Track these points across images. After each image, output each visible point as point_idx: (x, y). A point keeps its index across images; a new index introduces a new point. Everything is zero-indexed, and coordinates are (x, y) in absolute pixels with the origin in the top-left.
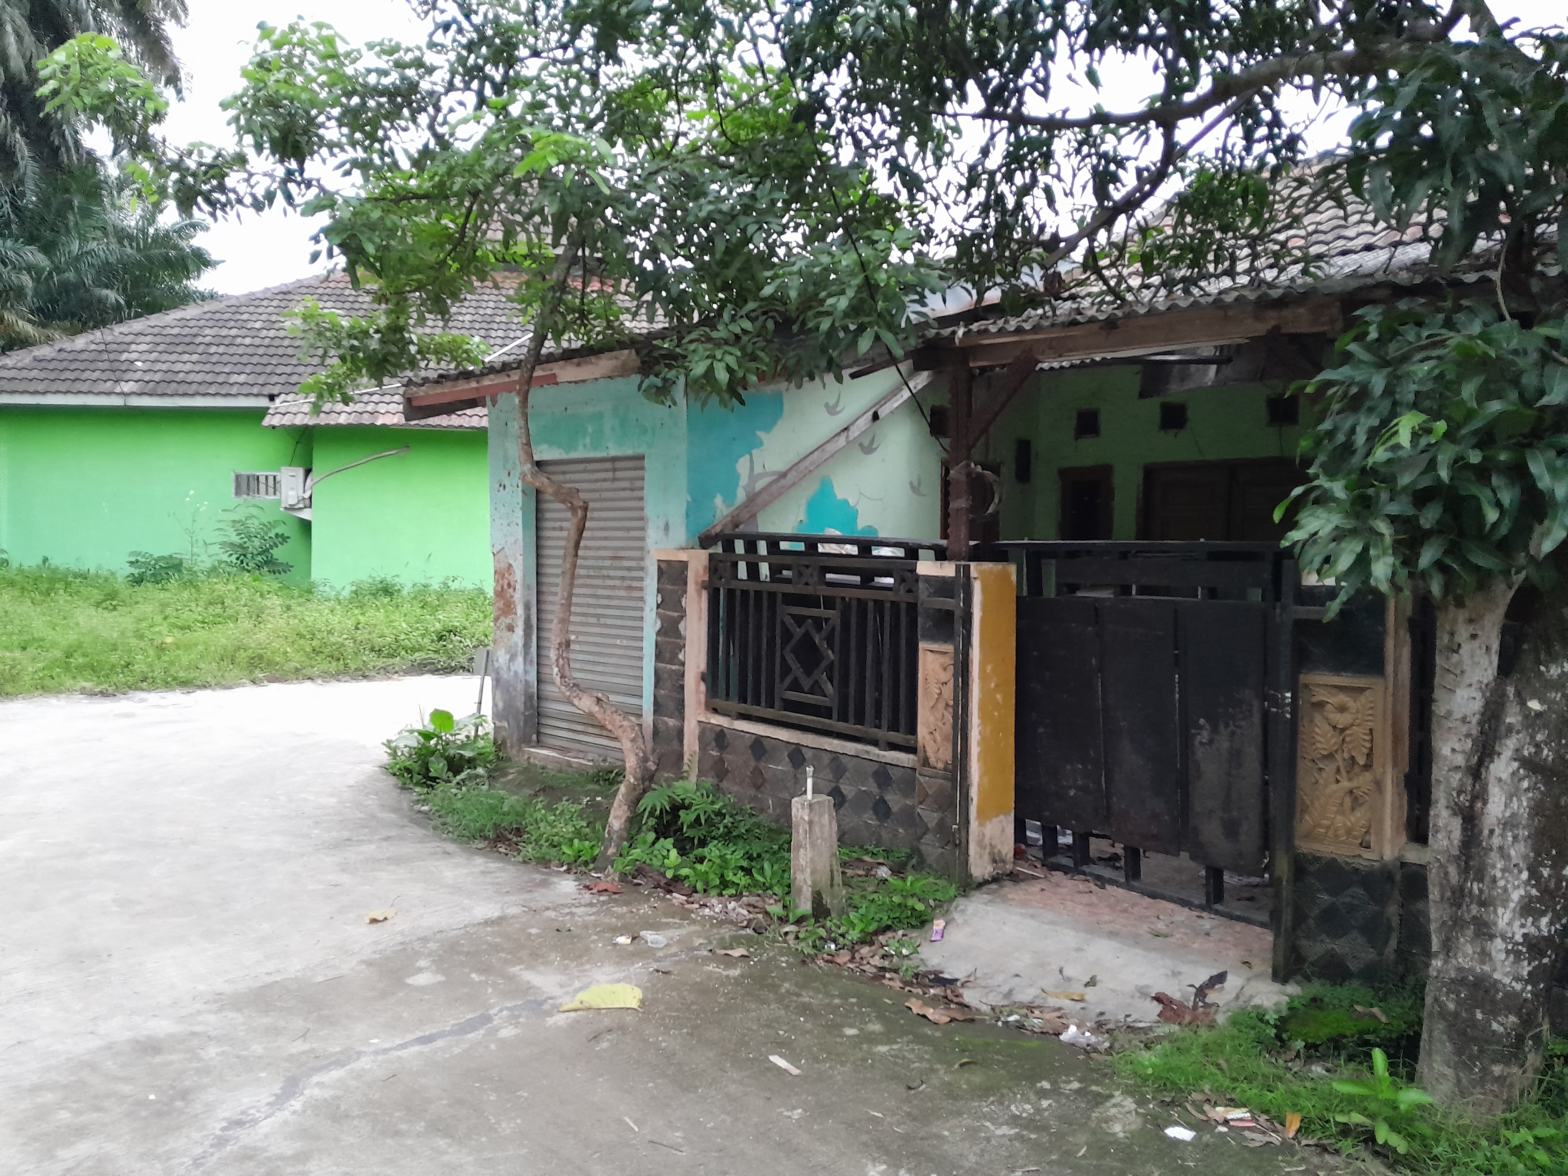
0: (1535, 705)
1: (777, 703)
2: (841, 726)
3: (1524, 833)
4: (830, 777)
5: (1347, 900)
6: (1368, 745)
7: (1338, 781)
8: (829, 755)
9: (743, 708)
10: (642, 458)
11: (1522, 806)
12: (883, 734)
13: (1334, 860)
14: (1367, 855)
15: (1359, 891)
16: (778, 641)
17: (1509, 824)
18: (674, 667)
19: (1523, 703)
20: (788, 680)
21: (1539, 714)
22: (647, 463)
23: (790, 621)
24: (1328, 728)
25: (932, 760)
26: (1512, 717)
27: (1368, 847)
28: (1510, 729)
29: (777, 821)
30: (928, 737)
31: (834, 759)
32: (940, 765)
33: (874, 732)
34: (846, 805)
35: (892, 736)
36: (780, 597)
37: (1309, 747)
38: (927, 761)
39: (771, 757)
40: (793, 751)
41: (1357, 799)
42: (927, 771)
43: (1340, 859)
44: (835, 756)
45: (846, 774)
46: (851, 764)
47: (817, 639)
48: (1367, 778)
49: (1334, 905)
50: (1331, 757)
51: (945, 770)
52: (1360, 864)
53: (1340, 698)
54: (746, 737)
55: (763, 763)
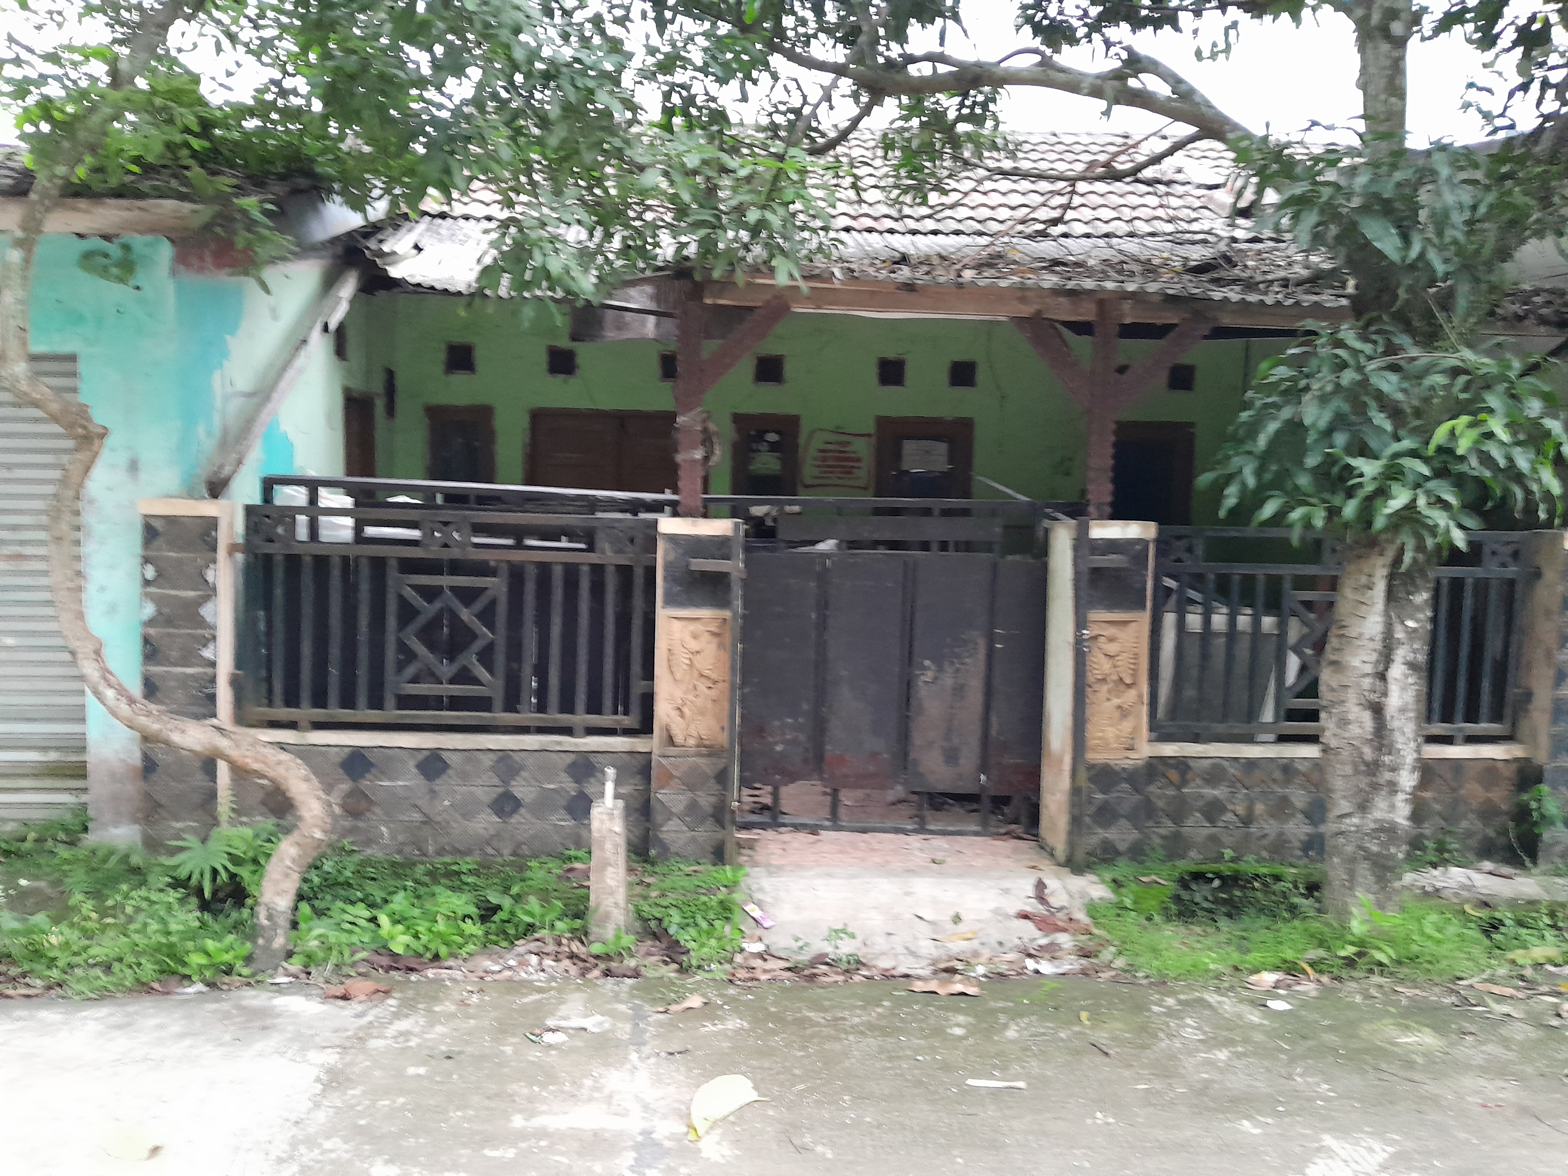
0: (1411, 624)
1: (390, 700)
2: (510, 718)
3: (1412, 715)
4: (496, 781)
5: (1117, 795)
6: (1133, 667)
7: (1109, 699)
8: (491, 755)
9: (322, 714)
10: (72, 358)
11: (1410, 696)
12: (581, 718)
13: (1107, 765)
14: (1133, 756)
16: (392, 622)
17: (1403, 710)
18: (189, 671)
19: (1402, 623)
20: (411, 670)
21: (1415, 630)
22: (82, 367)
23: (409, 593)
24: (1101, 655)
25: (679, 739)
26: (1399, 634)
27: (1133, 750)
28: (1400, 643)
29: (400, 852)
30: (675, 714)
31: (501, 760)
32: (692, 742)
33: (565, 719)
34: (522, 811)
35: (594, 720)
36: (393, 563)
37: (1089, 674)
38: (671, 741)
39: (383, 773)
40: (427, 759)
41: (1124, 712)
42: (672, 750)
43: (1112, 763)
44: (504, 755)
45: (524, 774)
46: (530, 761)
47: (465, 614)
48: (1132, 694)
49: (1106, 802)
50: (1104, 680)
51: (698, 746)
52: (1127, 764)
53: (1111, 631)
54: (332, 752)
55: (365, 784)
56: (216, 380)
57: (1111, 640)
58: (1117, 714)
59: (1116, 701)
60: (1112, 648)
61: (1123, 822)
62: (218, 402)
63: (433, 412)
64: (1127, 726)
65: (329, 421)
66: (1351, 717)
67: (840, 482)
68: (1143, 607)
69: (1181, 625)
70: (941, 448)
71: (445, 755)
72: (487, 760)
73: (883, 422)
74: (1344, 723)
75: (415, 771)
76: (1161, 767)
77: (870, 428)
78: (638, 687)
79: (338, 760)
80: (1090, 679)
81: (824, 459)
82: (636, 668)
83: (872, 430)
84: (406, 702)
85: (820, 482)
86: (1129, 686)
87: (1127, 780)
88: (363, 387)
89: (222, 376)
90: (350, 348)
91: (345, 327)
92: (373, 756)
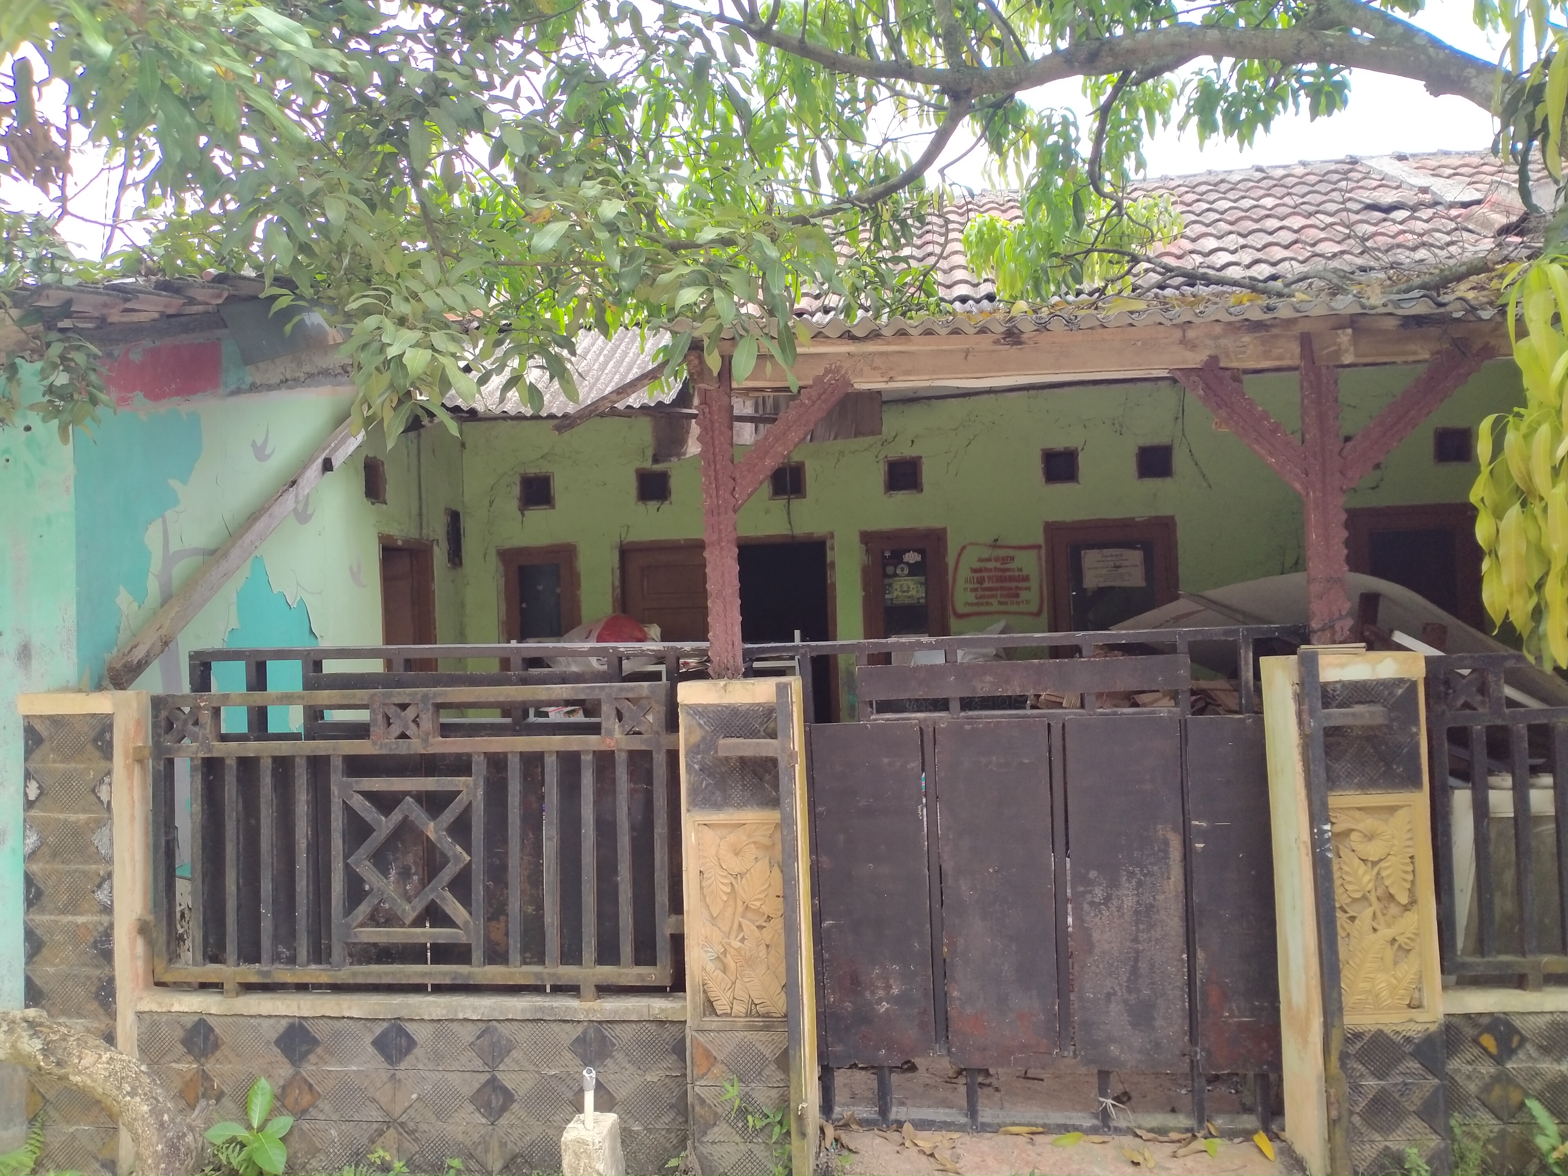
1: (337, 950)
2: (494, 973)
4: (478, 1064)
5: (1399, 1079)
6: (1410, 877)
7: (1375, 930)
8: (470, 1027)
9: (251, 973)
13: (1380, 1032)
14: (1421, 1016)
15: (1414, 1065)
16: (337, 843)
18: (80, 920)
20: (363, 910)
23: (359, 803)
24: (1357, 862)
25: (722, 1004)
27: (1419, 1007)
31: (483, 1032)
32: (739, 1008)
33: (568, 973)
34: (515, 1107)
35: (607, 973)
36: (337, 764)
37: (1338, 891)
38: (710, 1006)
39: (332, 1054)
40: (384, 1034)
42: (712, 1023)
43: (1387, 1030)
44: (487, 1026)
45: (514, 1053)
46: (524, 1034)
47: (432, 829)
48: (1411, 918)
49: (1383, 1090)
50: (1363, 900)
51: (749, 1014)
52: (1412, 1030)
53: (1368, 823)
54: (266, 1023)
55: (308, 1069)
56: (153, 538)
57: (1370, 837)
58: (1390, 953)
59: (1386, 933)
60: (1374, 850)
61: (1413, 1121)
62: (156, 564)
63: (507, 556)
64: (1408, 969)
65: (355, 576)
67: (1002, 608)
68: (1416, 784)
69: (1481, 808)
70: (1135, 557)
71: (410, 1027)
72: (468, 1034)
73: (1052, 529)
75: (371, 1049)
76: (1469, 1031)
77: (1039, 538)
78: (665, 928)
79: (275, 1036)
80: (1341, 898)
81: (981, 581)
82: (662, 898)
83: (1040, 539)
85: (976, 609)
86: (1406, 908)
87: (1415, 1055)
88: (413, 534)
89: (165, 531)
90: (392, 488)
91: (383, 463)
92: (317, 1030)
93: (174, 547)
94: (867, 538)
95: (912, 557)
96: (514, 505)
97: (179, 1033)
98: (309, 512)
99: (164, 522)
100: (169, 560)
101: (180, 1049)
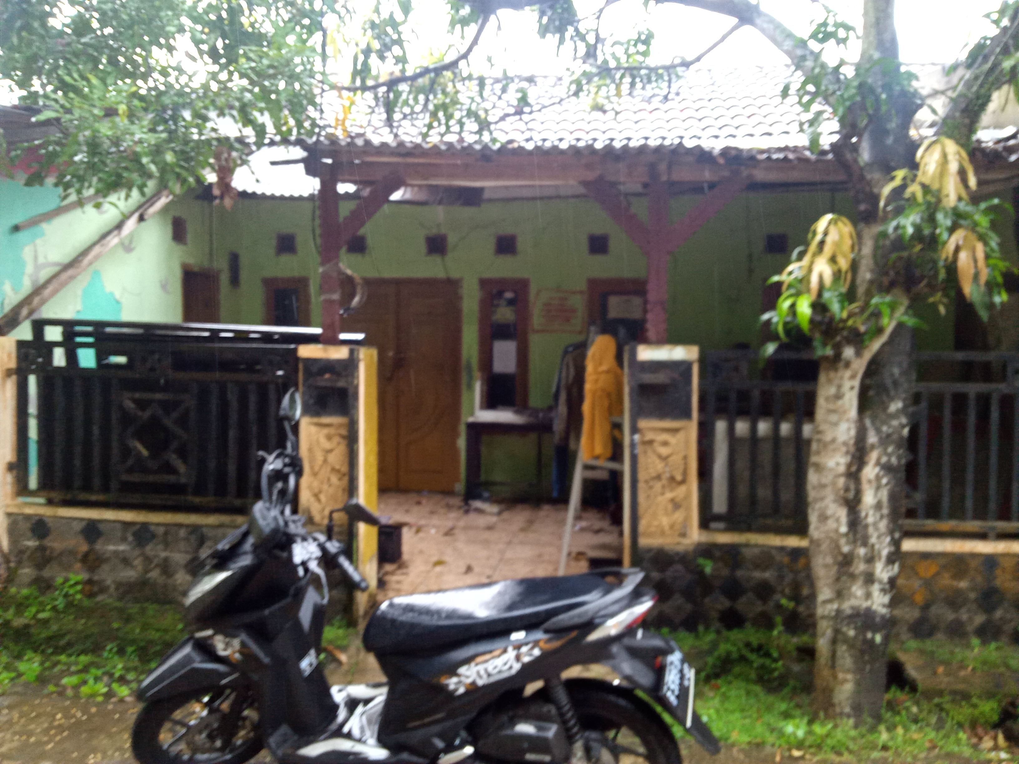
1: (114, 485)
2: (199, 500)
3: (885, 511)
4: (188, 549)
5: (672, 574)
6: (683, 467)
8: (185, 528)
14: (685, 541)
15: (679, 567)
17: (877, 508)
20: (129, 463)
23: (130, 406)
24: (655, 457)
25: (317, 519)
26: (873, 438)
27: (684, 536)
30: (312, 499)
31: (193, 532)
36: (116, 382)
39: (110, 540)
40: (138, 530)
41: (676, 505)
43: (667, 548)
46: (213, 534)
47: (168, 422)
48: (681, 491)
50: (658, 477)
52: (680, 549)
54: (75, 523)
55: (98, 546)
56: (27, 253)
57: (665, 444)
58: (670, 506)
59: (669, 495)
60: (664, 451)
62: (29, 269)
63: (268, 283)
64: (679, 516)
65: (164, 287)
66: (829, 512)
67: (560, 328)
68: (686, 414)
70: (638, 301)
71: (151, 528)
72: (182, 533)
73: (593, 283)
74: (824, 518)
75: (131, 539)
76: (717, 553)
77: (583, 286)
79: (80, 529)
81: (549, 311)
83: (584, 288)
84: (127, 487)
85: (545, 328)
86: (681, 483)
88: (206, 264)
89: (36, 251)
90: (190, 236)
91: (185, 221)
92: (101, 527)
93: (41, 260)
94: (484, 283)
95: (509, 295)
96: (272, 252)
97: (28, 525)
98: (133, 246)
99: (35, 246)
100: (38, 267)
101: (29, 534)
